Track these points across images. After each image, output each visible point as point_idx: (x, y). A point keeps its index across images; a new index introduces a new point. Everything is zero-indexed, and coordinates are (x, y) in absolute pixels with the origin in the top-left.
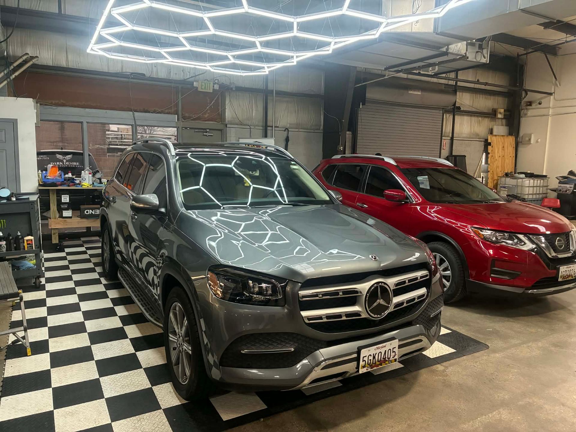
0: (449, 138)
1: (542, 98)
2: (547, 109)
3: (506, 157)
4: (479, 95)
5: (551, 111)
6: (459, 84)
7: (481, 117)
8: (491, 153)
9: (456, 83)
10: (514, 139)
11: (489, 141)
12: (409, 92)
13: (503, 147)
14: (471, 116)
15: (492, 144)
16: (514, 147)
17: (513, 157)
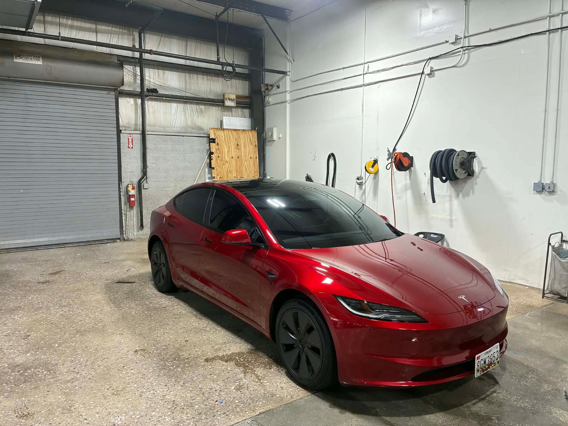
0: (140, 132)
1: (280, 80)
2: (284, 93)
3: (243, 157)
4: (196, 75)
5: (288, 97)
6: (146, 56)
7: (204, 104)
8: (216, 153)
9: (141, 55)
10: (256, 135)
11: (212, 136)
12: (15, 61)
13: (238, 145)
14: (185, 103)
15: (216, 140)
16: (256, 146)
17: (256, 158)
